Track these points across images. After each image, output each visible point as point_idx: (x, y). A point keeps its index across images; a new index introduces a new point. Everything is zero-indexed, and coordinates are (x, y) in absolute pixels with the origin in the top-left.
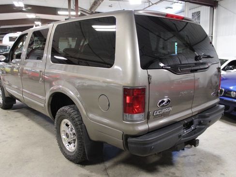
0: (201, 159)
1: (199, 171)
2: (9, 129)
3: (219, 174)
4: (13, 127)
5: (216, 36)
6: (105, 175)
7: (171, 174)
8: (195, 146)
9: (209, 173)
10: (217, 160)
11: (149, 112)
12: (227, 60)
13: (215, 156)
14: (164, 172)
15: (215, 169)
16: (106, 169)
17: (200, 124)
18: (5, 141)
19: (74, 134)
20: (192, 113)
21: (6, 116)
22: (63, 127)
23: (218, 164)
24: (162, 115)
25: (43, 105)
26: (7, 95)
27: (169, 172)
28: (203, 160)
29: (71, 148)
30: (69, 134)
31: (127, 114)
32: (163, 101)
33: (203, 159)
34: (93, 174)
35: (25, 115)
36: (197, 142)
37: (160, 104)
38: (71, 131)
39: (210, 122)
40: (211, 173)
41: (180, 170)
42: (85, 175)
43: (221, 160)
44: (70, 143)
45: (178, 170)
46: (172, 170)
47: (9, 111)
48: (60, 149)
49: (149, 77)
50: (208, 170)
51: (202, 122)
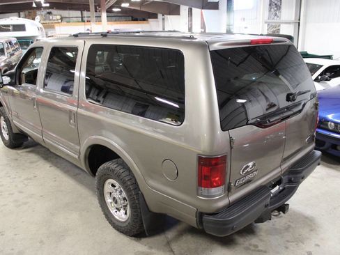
0: (289, 224)
1: (288, 241)
2: (26, 182)
3: (313, 245)
4: (30, 179)
5: (305, 23)
6: (169, 251)
7: (252, 248)
8: (284, 213)
9: (301, 244)
10: (309, 223)
11: (230, 183)
12: (321, 66)
13: (307, 218)
14: (243, 244)
15: (308, 238)
16: (168, 243)
17: (290, 181)
18: (25, 203)
19: (124, 199)
20: (282, 171)
21: (17, 160)
22: (108, 188)
23: (312, 230)
24: (245, 184)
25: (77, 157)
26: (15, 131)
27: (250, 245)
28: (291, 224)
29: (121, 216)
30: (117, 198)
31: (203, 188)
32: (248, 167)
33: (292, 222)
34: (153, 251)
35: (43, 157)
36: (286, 207)
37: (243, 171)
38: (121, 194)
39: (302, 178)
40: (303, 243)
41: (263, 241)
42: (143, 253)
43: (314, 224)
44: (118, 209)
45: (261, 240)
46: (253, 240)
47: (19, 151)
48: (104, 216)
49: (231, 140)
50: (299, 240)
51: (293, 179)
